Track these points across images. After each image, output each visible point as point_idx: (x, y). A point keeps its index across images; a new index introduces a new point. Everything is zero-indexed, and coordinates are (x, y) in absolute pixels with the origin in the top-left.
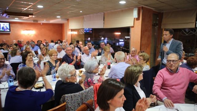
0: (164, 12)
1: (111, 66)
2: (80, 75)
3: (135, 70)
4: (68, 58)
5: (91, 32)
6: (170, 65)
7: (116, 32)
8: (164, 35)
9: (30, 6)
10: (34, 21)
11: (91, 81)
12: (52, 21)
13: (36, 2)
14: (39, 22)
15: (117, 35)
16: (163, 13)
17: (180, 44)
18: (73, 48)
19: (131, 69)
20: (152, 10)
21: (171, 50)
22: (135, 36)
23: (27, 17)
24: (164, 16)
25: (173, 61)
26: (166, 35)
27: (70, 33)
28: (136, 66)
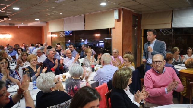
0: (143, 13)
1: (95, 68)
2: (64, 81)
3: (124, 75)
4: (49, 62)
5: (72, 34)
6: (156, 66)
7: (96, 34)
8: (148, 35)
9: (4, 8)
10: (10, 24)
11: (77, 89)
12: (30, 24)
13: (11, 4)
14: (15, 25)
15: (97, 36)
16: (141, 15)
17: (163, 44)
18: (54, 52)
19: (121, 74)
20: (131, 11)
21: (155, 50)
22: (117, 37)
23: (2, 20)
24: (143, 18)
25: (159, 61)
26: (150, 35)
27: (50, 36)
28: (124, 70)
